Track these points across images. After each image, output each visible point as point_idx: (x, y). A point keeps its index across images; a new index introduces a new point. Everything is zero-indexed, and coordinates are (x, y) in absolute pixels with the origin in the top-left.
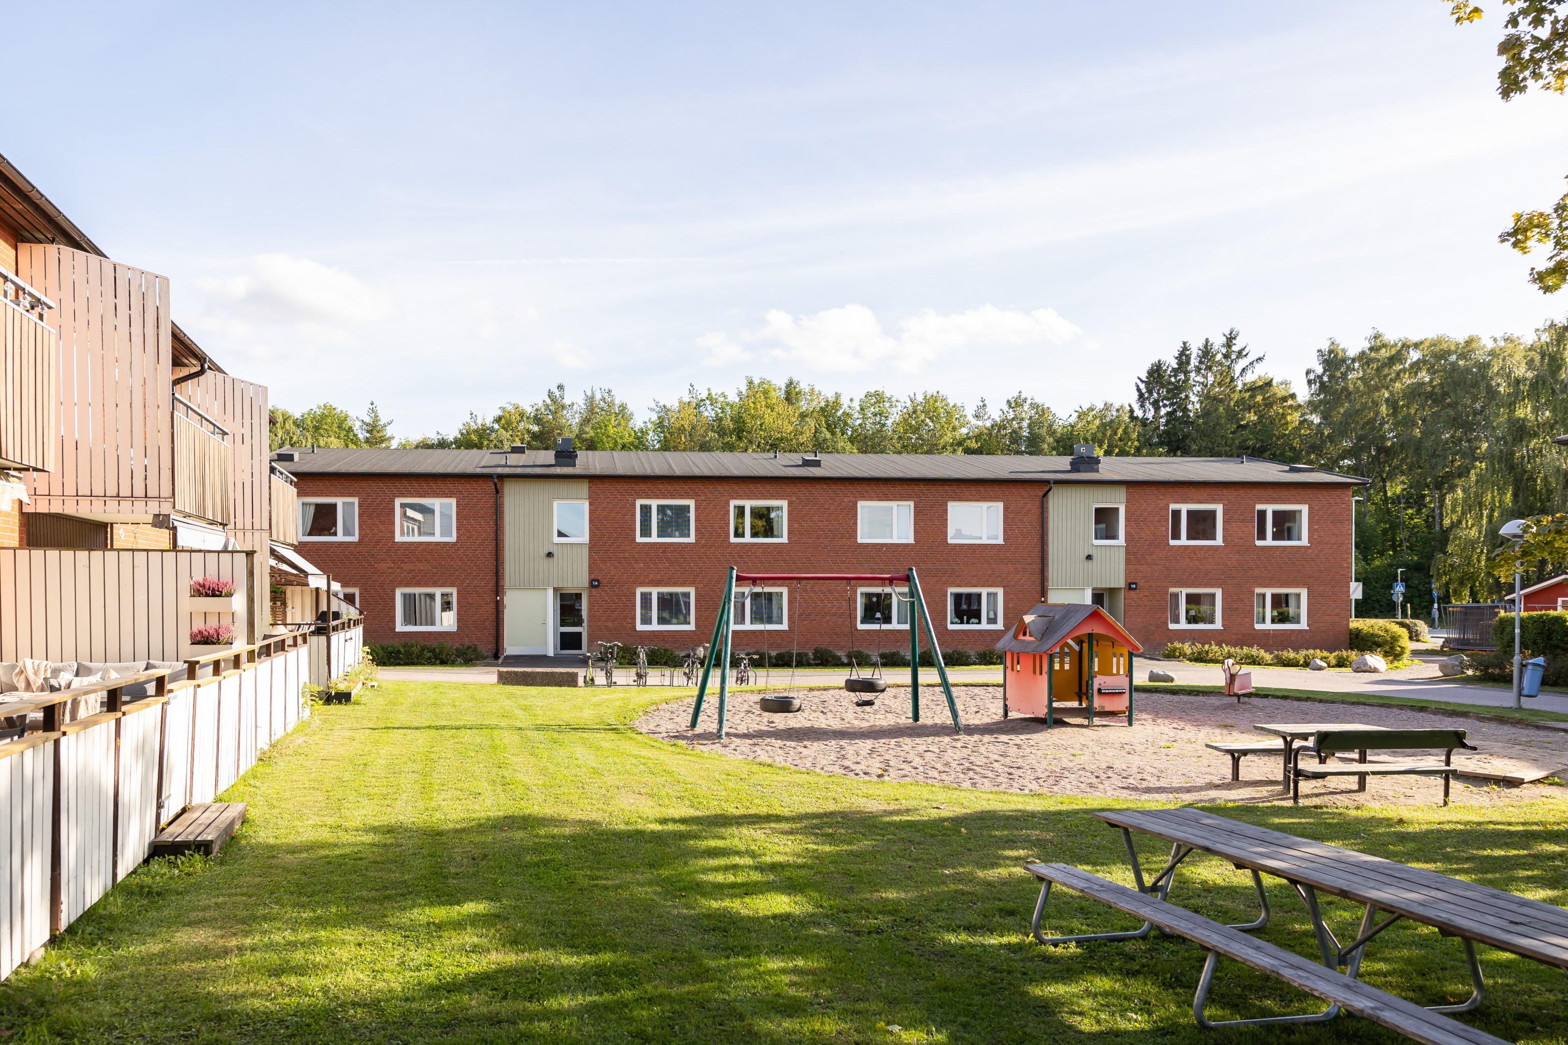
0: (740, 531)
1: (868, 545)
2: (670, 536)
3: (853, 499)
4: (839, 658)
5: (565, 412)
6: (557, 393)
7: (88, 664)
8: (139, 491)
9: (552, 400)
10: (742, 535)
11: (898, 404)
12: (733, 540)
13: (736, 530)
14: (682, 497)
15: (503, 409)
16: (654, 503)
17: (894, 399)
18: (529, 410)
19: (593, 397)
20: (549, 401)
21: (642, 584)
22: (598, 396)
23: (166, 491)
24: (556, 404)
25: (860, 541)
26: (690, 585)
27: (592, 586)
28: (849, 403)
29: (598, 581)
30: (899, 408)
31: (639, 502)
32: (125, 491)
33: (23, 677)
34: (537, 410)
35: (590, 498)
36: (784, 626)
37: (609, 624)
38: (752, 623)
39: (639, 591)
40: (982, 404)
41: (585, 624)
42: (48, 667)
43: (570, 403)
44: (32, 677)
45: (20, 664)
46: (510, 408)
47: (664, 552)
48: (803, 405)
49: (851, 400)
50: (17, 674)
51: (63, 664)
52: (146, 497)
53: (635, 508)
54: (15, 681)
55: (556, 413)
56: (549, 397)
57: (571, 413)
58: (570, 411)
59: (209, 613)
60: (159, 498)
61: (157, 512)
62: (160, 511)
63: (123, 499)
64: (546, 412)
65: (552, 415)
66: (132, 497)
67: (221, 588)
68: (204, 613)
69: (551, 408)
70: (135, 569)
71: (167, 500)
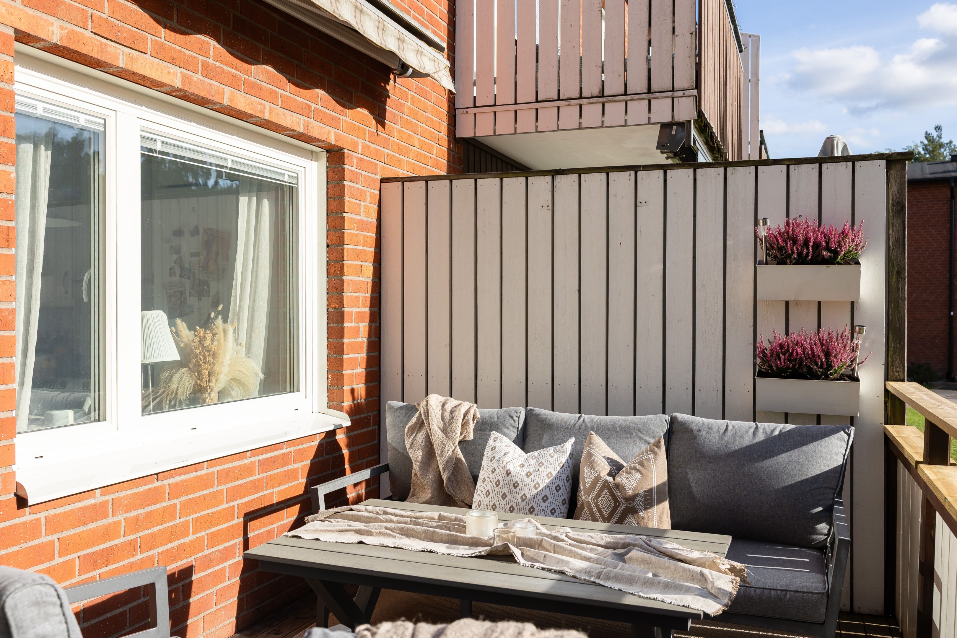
5: (942, 150)
6: (935, 134)
8: (638, 82)
9: (930, 141)
20: (926, 142)
23: (685, 78)
24: (934, 145)
32: (614, 84)
33: (421, 436)
42: (470, 416)
43: (947, 142)
44: (438, 437)
45: (421, 407)
50: (412, 430)
52: (649, 90)
54: (407, 444)
55: (933, 151)
56: (926, 138)
57: (948, 151)
58: (947, 149)
59: (798, 303)
60: (673, 90)
61: (668, 119)
62: (673, 116)
63: (610, 98)
64: (923, 152)
65: (929, 153)
66: (626, 94)
67: (827, 243)
68: (787, 303)
69: (929, 147)
70: (638, 208)
71: (687, 93)
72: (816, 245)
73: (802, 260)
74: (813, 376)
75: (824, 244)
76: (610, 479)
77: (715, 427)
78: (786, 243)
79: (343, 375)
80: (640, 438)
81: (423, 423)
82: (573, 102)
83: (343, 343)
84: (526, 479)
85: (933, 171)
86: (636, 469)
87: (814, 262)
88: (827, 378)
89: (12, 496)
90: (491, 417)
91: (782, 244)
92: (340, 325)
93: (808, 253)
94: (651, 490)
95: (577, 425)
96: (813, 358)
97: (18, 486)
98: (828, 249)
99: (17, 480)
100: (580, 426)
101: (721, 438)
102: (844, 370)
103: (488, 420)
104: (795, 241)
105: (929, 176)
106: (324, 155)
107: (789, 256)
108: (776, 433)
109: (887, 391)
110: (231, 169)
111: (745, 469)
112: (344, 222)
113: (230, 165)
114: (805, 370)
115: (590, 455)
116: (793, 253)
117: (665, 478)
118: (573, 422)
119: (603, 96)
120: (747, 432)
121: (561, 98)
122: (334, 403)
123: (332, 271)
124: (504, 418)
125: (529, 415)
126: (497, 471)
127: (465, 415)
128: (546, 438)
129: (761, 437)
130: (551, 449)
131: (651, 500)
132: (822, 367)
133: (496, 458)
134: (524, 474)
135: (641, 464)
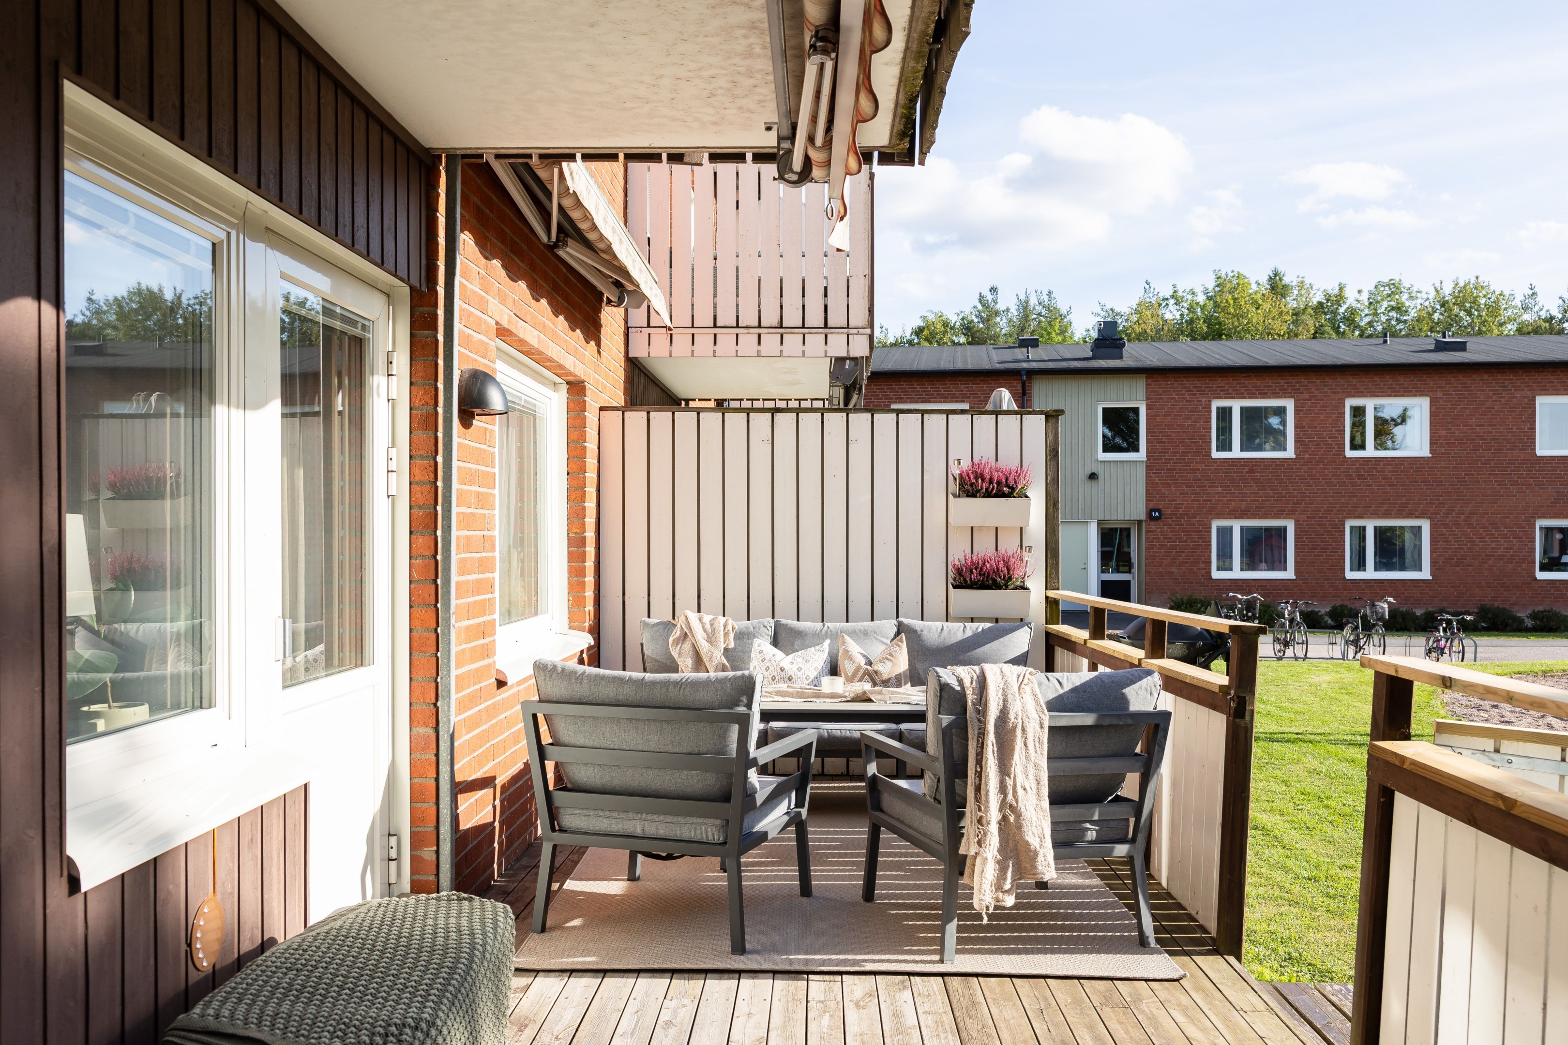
0: (1358, 440)
1: (1552, 458)
2: (1260, 448)
3: (1529, 393)
4: (1521, 621)
5: (998, 319)
6: (989, 297)
7: (792, 623)
8: (815, 318)
9: (983, 306)
10: (1362, 447)
11: (1419, 295)
12: (1350, 453)
13: (1352, 439)
14: (1276, 395)
15: (924, 318)
16: (1236, 406)
17: (1415, 289)
18: (954, 319)
19: (1027, 302)
20: (980, 307)
21: (1221, 515)
22: (1033, 301)
23: (859, 317)
24: (989, 312)
25: (1539, 452)
26: (1287, 517)
27: (1150, 517)
28: (1357, 296)
29: (1159, 511)
30: (1419, 301)
31: (1216, 404)
32: (792, 318)
33: (687, 646)
34: (963, 319)
35: (1147, 399)
36: (1425, 574)
37: (1174, 570)
38: (1376, 570)
39: (1215, 524)
40: (1530, 292)
41: (1135, 570)
42: (730, 627)
43: (1004, 308)
44: (704, 646)
45: (680, 622)
46: (931, 317)
47: (1251, 471)
48: (1291, 303)
49: (1360, 292)
50: (677, 642)
51: (754, 622)
52: (826, 325)
53: (1211, 411)
54: (675, 655)
55: (988, 320)
56: (980, 301)
57: (1005, 321)
58: (1004, 318)
59: (980, 528)
60: (848, 327)
61: (844, 354)
62: (848, 352)
63: (789, 330)
64: (976, 320)
65: (983, 323)
66: (803, 327)
67: (1007, 480)
68: (972, 528)
69: (983, 314)
70: (850, 446)
71: (861, 331)
72: (999, 483)
73: (988, 494)
74: (996, 586)
75: (1004, 481)
76: (869, 667)
77: (934, 628)
78: (977, 481)
79: (585, 597)
80: (876, 639)
81: (686, 635)
82: (751, 330)
83: (585, 566)
84: (798, 673)
85: (1001, 360)
86: (887, 659)
87: (996, 496)
88: (1007, 588)
89: (494, 680)
90: (747, 628)
91: (973, 481)
92: (582, 549)
93: (993, 489)
94: (900, 675)
95: (824, 631)
96: (997, 571)
97: (499, 672)
98: (1007, 486)
99: (497, 667)
100: (827, 632)
101: (939, 636)
102: (1018, 583)
103: (746, 631)
104: (983, 480)
105: (998, 366)
106: (565, 387)
107: (978, 491)
108: (980, 630)
109: (1047, 598)
110: (524, 406)
111: (961, 658)
112: (585, 452)
113: (523, 403)
114: (990, 582)
115: (846, 651)
116: (982, 488)
117: (907, 667)
118: (819, 629)
119: (781, 327)
120: (958, 630)
121: (740, 325)
122: (575, 624)
123: (573, 497)
124: (759, 627)
125: (777, 625)
126: (771, 669)
127: (725, 627)
128: (797, 643)
129: (969, 633)
130: (813, 649)
131: (900, 681)
132: (1004, 579)
133: (767, 659)
134: (795, 669)
135: (891, 655)
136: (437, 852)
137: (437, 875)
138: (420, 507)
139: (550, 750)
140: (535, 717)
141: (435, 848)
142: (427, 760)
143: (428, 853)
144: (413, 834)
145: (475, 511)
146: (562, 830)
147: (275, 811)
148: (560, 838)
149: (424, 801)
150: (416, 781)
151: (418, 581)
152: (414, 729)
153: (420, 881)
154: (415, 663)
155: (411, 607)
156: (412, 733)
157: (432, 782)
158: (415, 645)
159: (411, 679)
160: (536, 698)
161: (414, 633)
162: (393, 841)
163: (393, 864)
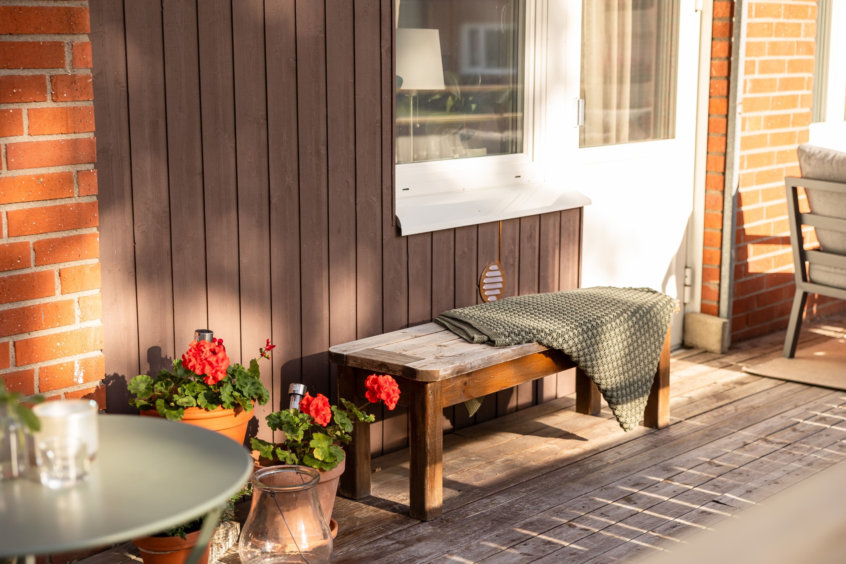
136: (720, 285)
137: (719, 302)
138: (720, 19)
139: (807, 218)
140: (795, 190)
141: (717, 282)
142: (716, 215)
143: (713, 284)
144: (704, 270)
145: (786, 21)
146: (812, 282)
147: (551, 222)
148: (809, 288)
149: (712, 246)
150: (708, 230)
151: (715, 77)
152: (708, 191)
153: (706, 305)
154: (711, 141)
155: (710, 97)
156: (707, 194)
157: (719, 232)
158: (711, 127)
159: (708, 153)
160: (799, 175)
161: (712, 118)
162: (688, 272)
163: (687, 289)
